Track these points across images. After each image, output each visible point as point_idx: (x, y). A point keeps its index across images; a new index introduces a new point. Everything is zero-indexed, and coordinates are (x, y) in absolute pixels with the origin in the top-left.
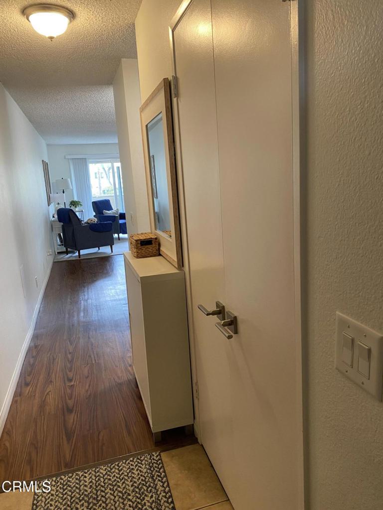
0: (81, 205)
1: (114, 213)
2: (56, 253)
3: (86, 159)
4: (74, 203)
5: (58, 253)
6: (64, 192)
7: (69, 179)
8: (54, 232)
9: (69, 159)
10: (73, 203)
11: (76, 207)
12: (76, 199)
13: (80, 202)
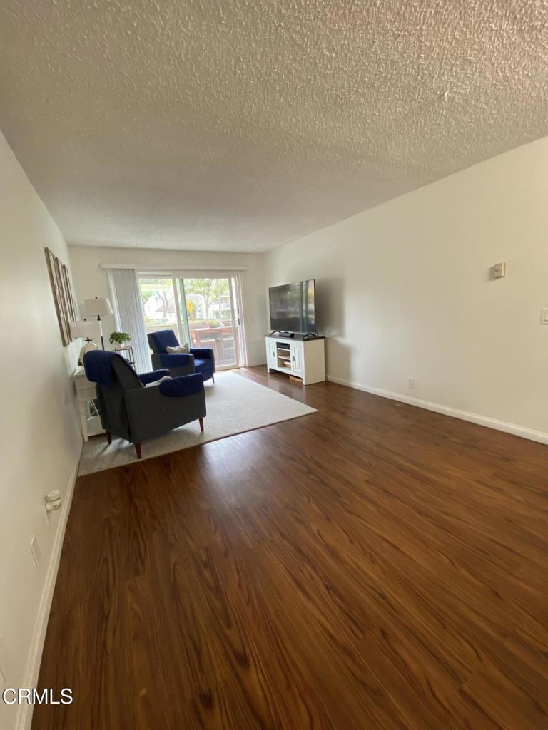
0: (129, 339)
1: (182, 351)
2: (86, 439)
3: (133, 270)
4: (117, 337)
5: (89, 437)
6: (99, 319)
7: (108, 299)
8: (79, 398)
9: (106, 269)
10: (115, 337)
11: (120, 342)
12: (119, 330)
13: (126, 335)
